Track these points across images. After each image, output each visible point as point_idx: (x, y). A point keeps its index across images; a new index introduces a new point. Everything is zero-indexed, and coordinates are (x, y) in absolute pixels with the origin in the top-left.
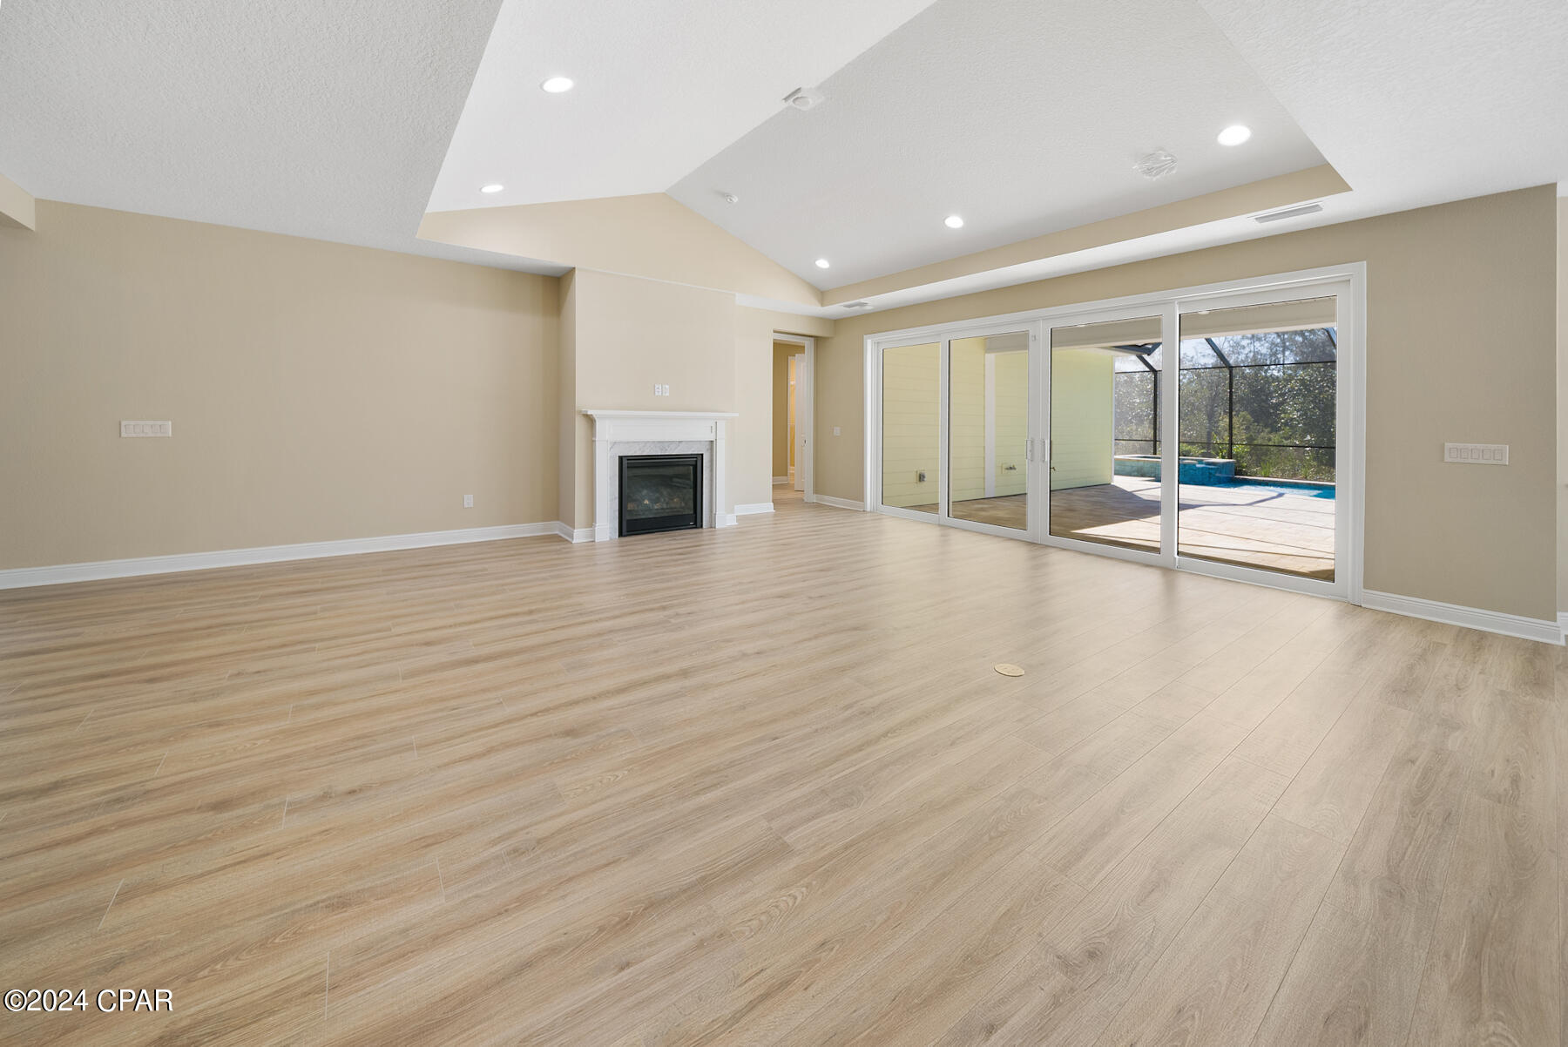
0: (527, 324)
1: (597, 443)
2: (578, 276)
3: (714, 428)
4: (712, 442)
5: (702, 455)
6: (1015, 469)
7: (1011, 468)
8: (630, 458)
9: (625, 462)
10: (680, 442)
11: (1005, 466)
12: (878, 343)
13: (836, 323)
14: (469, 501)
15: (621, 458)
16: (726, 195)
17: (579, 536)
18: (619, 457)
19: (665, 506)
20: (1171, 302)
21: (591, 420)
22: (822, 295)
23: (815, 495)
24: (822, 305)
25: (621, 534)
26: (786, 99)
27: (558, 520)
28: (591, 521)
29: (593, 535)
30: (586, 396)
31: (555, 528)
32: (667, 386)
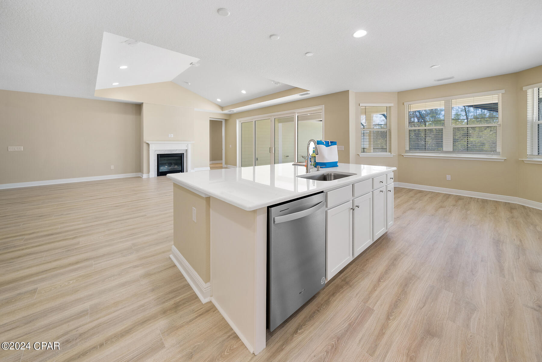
0: (130, 118)
1: (150, 151)
2: (144, 104)
3: (187, 146)
4: (187, 150)
5: (184, 153)
6: (288, 156)
7: (287, 156)
8: (160, 155)
9: (159, 156)
10: (177, 150)
11: (285, 156)
12: (240, 121)
13: (230, 115)
14: (112, 167)
15: (158, 155)
16: (188, 83)
17: (145, 176)
18: (157, 154)
19: (172, 168)
20: (294, 113)
21: (148, 144)
22: (222, 108)
23: (226, 165)
24: (222, 111)
25: (158, 176)
26: (191, 64)
27: (140, 172)
28: (148, 172)
29: (149, 176)
30: (146, 138)
31: (139, 174)
32: (173, 135)
